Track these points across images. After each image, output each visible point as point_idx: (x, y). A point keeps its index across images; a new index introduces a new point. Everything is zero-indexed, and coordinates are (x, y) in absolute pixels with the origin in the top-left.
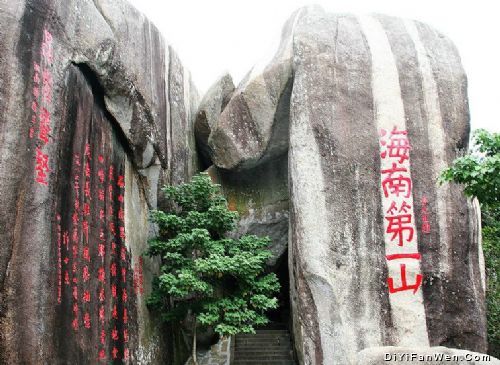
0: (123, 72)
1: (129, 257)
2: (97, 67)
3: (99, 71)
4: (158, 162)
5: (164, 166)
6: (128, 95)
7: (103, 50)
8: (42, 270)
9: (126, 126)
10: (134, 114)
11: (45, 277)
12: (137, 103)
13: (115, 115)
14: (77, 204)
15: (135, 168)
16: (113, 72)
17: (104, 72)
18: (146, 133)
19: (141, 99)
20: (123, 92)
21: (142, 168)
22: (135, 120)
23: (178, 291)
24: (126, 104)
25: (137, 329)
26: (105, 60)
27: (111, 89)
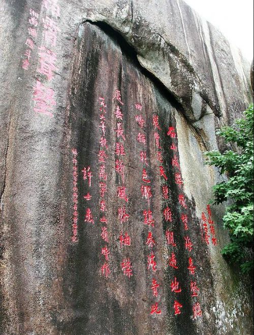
0: (148, 26)
1: (192, 205)
2: (118, 25)
3: (121, 29)
4: (209, 110)
5: (218, 114)
6: (159, 48)
7: (120, 8)
8: (43, 202)
9: (166, 81)
10: (171, 66)
11: (49, 210)
12: (171, 55)
13: (152, 71)
14: (103, 142)
15: (189, 122)
16: (137, 27)
17: (127, 29)
18: (188, 83)
19: (174, 50)
20: (153, 47)
21: (195, 121)
22: (173, 72)
23: (245, 230)
24: (161, 58)
25: (212, 283)
26: (124, 16)
27: (140, 45)
